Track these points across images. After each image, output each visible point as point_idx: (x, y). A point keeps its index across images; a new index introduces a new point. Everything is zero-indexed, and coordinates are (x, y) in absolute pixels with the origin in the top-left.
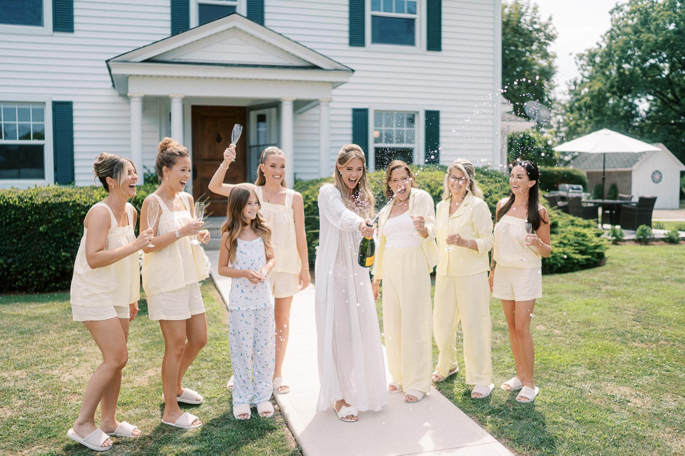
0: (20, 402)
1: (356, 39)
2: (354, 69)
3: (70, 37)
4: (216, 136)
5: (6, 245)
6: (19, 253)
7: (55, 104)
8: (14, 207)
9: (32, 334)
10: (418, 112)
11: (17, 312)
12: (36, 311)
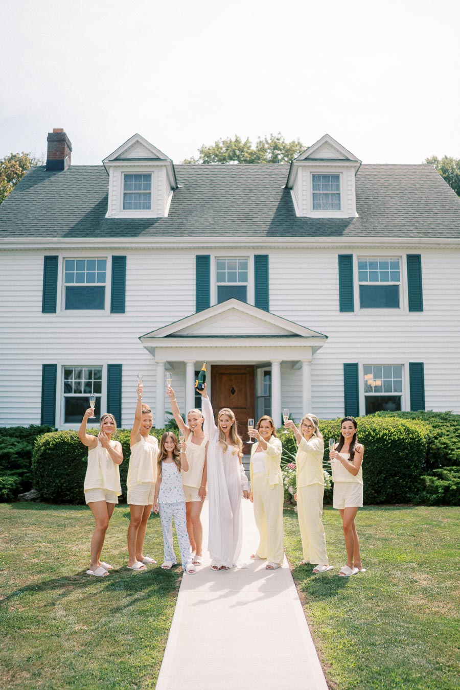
0: (44, 557)
1: (346, 305)
2: (327, 335)
3: (122, 317)
4: (231, 389)
5: (61, 470)
6: (69, 475)
7: (110, 366)
8: (67, 443)
9: (65, 527)
10: (404, 365)
11: (60, 515)
12: (73, 515)
